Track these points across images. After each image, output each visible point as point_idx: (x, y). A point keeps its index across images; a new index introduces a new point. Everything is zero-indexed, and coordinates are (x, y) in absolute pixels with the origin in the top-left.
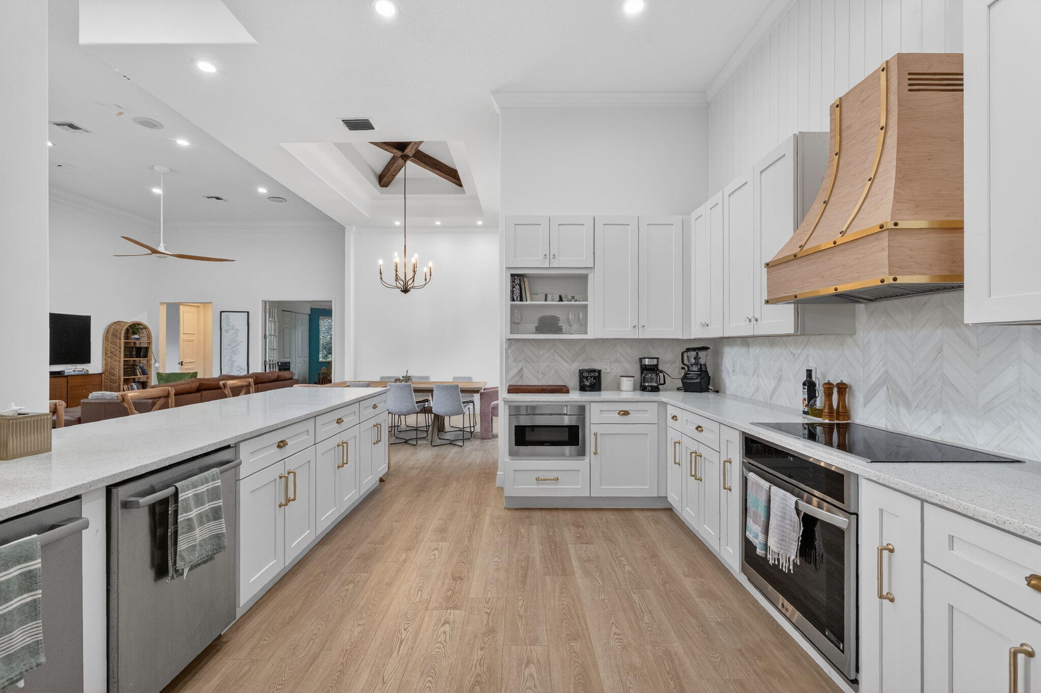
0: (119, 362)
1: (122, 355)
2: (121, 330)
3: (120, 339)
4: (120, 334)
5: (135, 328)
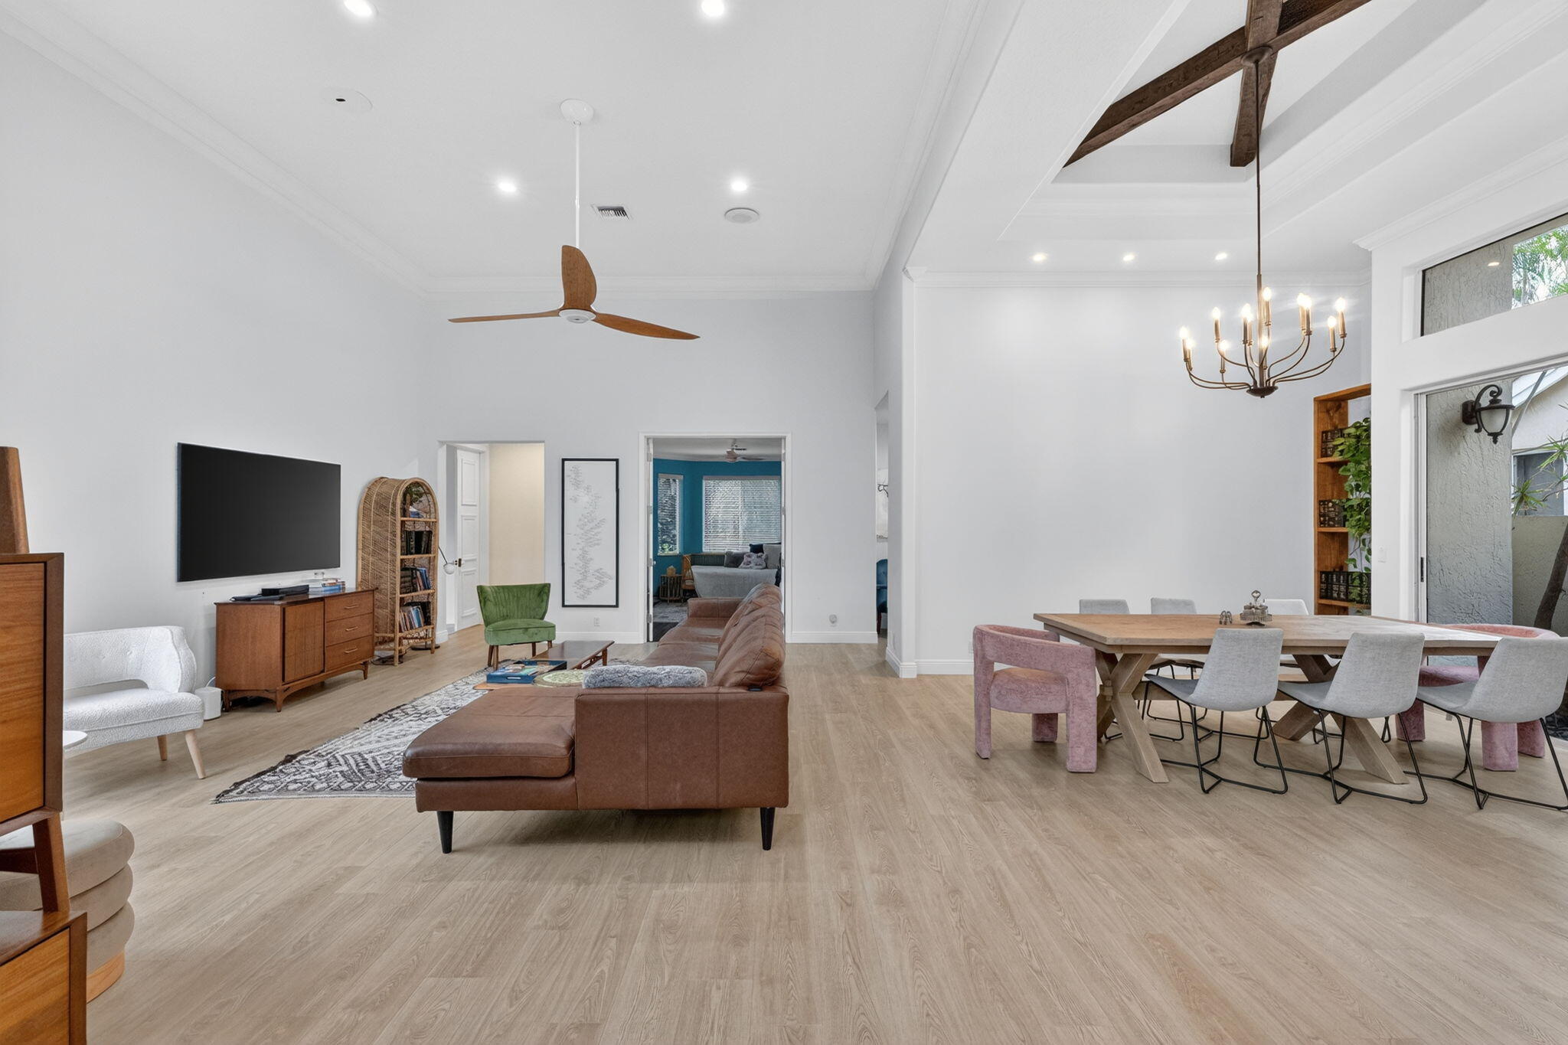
0: (393, 562)
1: (398, 551)
2: (395, 495)
3: (394, 514)
4: (394, 504)
5: (415, 491)
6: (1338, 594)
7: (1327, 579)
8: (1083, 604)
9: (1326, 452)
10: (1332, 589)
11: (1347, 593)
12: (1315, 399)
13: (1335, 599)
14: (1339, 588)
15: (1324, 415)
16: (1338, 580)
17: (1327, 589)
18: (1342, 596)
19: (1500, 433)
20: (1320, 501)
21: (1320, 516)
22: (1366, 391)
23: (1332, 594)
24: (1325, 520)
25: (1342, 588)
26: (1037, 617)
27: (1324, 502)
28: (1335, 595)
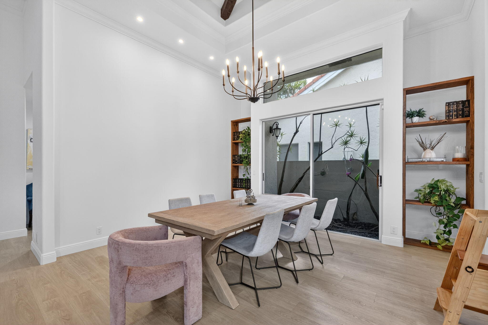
6: (238, 186)
7: (235, 181)
8: (171, 202)
9: (235, 139)
10: (236, 184)
11: (241, 185)
12: (231, 121)
13: (237, 187)
14: (238, 184)
15: (234, 127)
16: (238, 181)
17: (235, 184)
18: (239, 186)
19: (278, 136)
20: (233, 155)
21: (233, 160)
22: (248, 120)
23: (236, 186)
24: (234, 162)
25: (240, 184)
26: (150, 215)
27: (234, 155)
28: (237, 186)
